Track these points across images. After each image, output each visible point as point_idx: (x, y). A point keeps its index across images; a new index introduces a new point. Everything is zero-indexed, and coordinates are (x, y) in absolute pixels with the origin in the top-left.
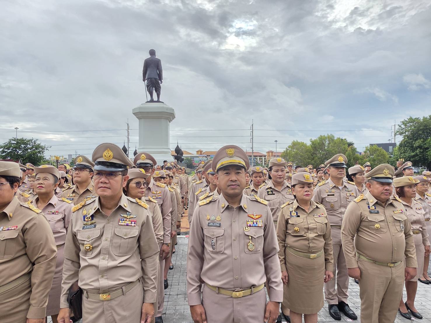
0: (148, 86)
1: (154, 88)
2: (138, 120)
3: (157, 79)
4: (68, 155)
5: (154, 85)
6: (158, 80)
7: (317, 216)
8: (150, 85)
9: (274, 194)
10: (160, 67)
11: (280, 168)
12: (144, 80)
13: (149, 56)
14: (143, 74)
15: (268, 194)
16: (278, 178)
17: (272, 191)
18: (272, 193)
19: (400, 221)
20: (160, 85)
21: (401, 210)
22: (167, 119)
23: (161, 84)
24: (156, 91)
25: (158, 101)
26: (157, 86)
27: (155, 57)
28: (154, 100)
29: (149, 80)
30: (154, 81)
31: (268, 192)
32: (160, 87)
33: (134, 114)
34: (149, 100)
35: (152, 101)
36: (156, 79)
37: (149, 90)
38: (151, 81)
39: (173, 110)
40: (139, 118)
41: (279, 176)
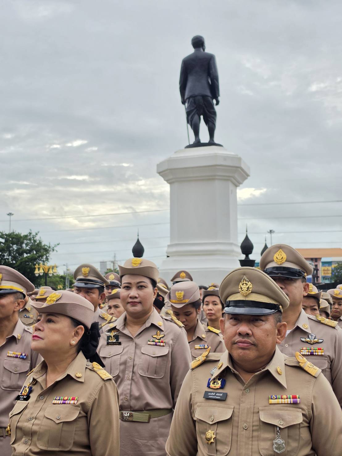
0: (188, 113)
1: (202, 117)
3: (208, 96)
4: (101, 262)
5: (202, 111)
6: (210, 98)
7: (59, 402)
8: (193, 110)
9: (120, 344)
10: (213, 70)
11: (135, 280)
12: (184, 103)
15: (108, 344)
16: (128, 303)
17: (116, 337)
18: (115, 341)
19: (276, 426)
20: (213, 108)
21: (294, 397)
22: (228, 180)
24: (207, 122)
25: (211, 143)
26: (209, 111)
27: (204, 50)
29: (191, 99)
30: (201, 101)
31: (109, 337)
32: (214, 113)
33: (159, 173)
34: (192, 143)
35: (198, 144)
36: (204, 97)
37: (191, 121)
38: (195, 103)
39: (240, 159)
40: (170, 181)
41: (131, 298)
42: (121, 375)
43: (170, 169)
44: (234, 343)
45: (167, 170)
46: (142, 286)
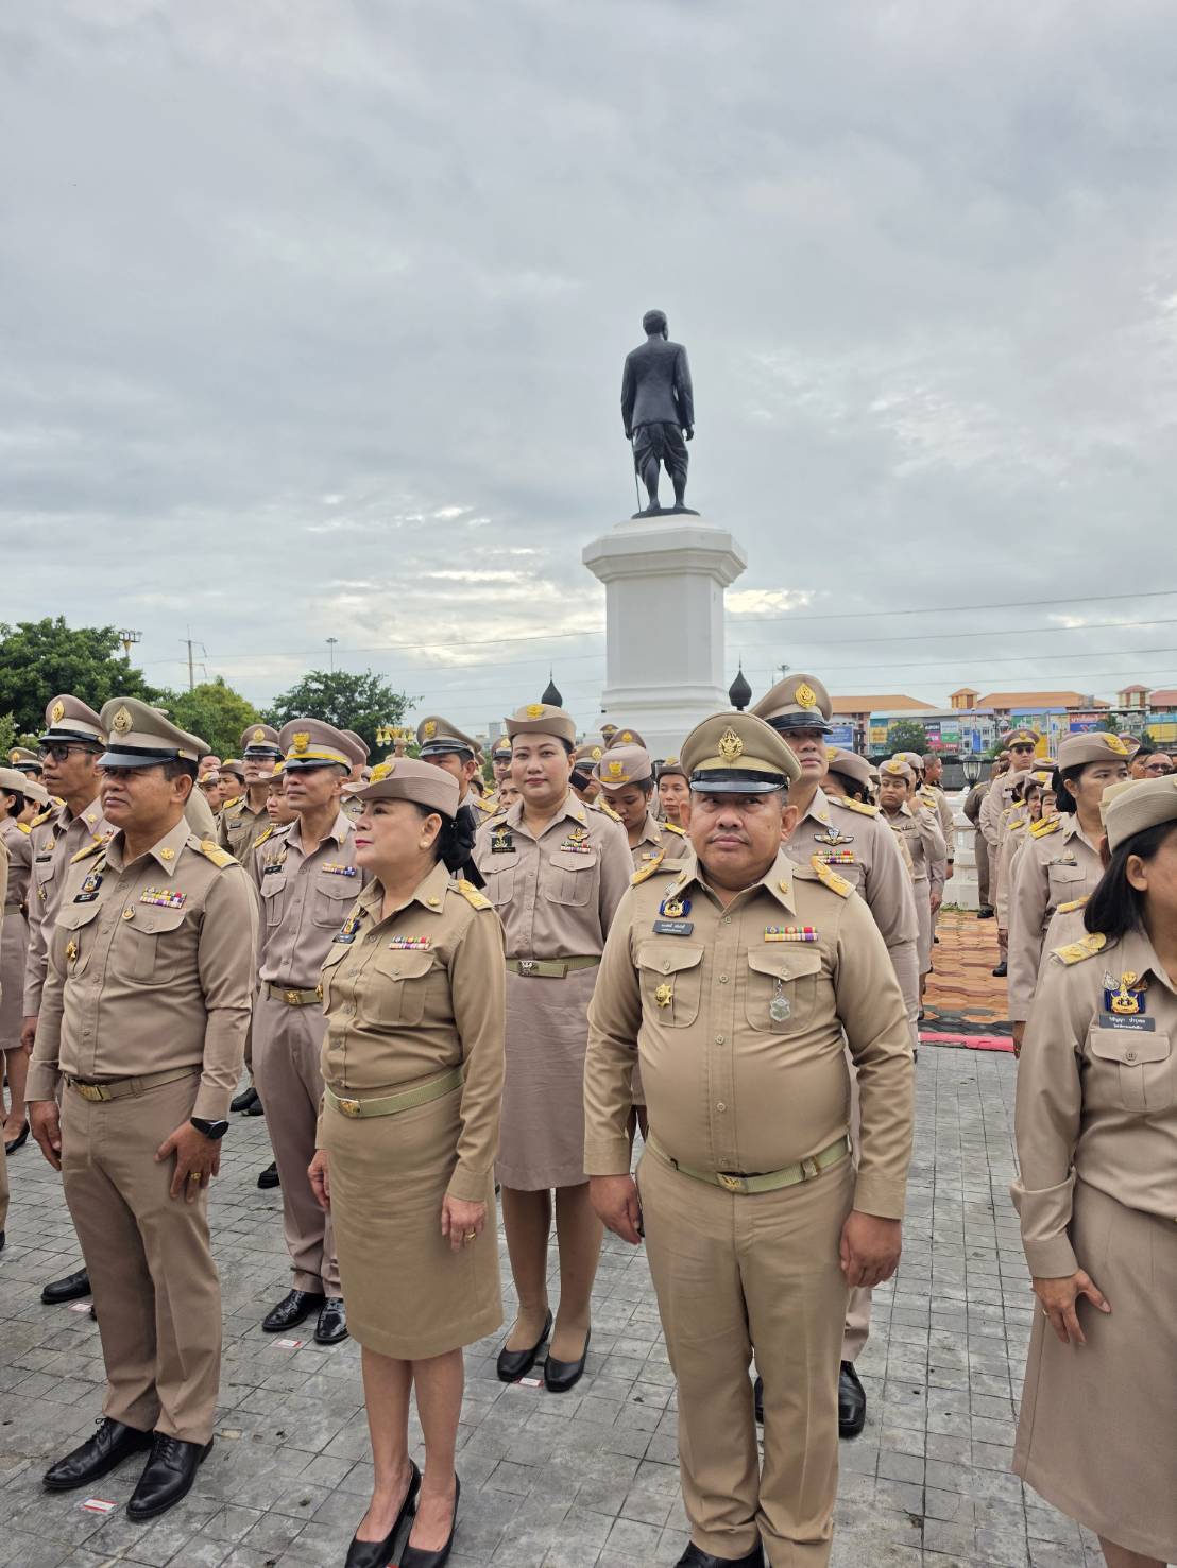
0: (638, 456)
1: (662, 461)
2: (604, 585)
3: (672, 423)
4: (490, 724)
5: (662, 450)
6: (676, 427)
7: (400, 945)
8: (646, 449)
9: (513, 850)
10: (683, 374)
11: (535, 742)
12: (629, 436)
13: (641, 339)
14: (623, 408)
15: (494, 851)
17: (508, 840)
18: (505, 846)
19: (777, 978)
20: (683, 445)
21: (808, 931)
22: (707, 575)
23: (687, 444)
24: (670, 470)
25: (679, 509)
26: (674, 451)
27: (666, 338)
28: (662, 506)
29: (643, 429)
30: (661, 431)
31: (494, 841)
32: (685, 455)
33: (587, 564)
34: (644, 509)
35: (655, 511)
36: (666, 424)
37: (643, 469)
38: (649, 435)
39: (729, 537)
40: (606, 579)
41: (530, 772)
42: (515, 901)
43: (607, 557)
44: (711, 842)
45: (600, 558)
46: (547, 752)
